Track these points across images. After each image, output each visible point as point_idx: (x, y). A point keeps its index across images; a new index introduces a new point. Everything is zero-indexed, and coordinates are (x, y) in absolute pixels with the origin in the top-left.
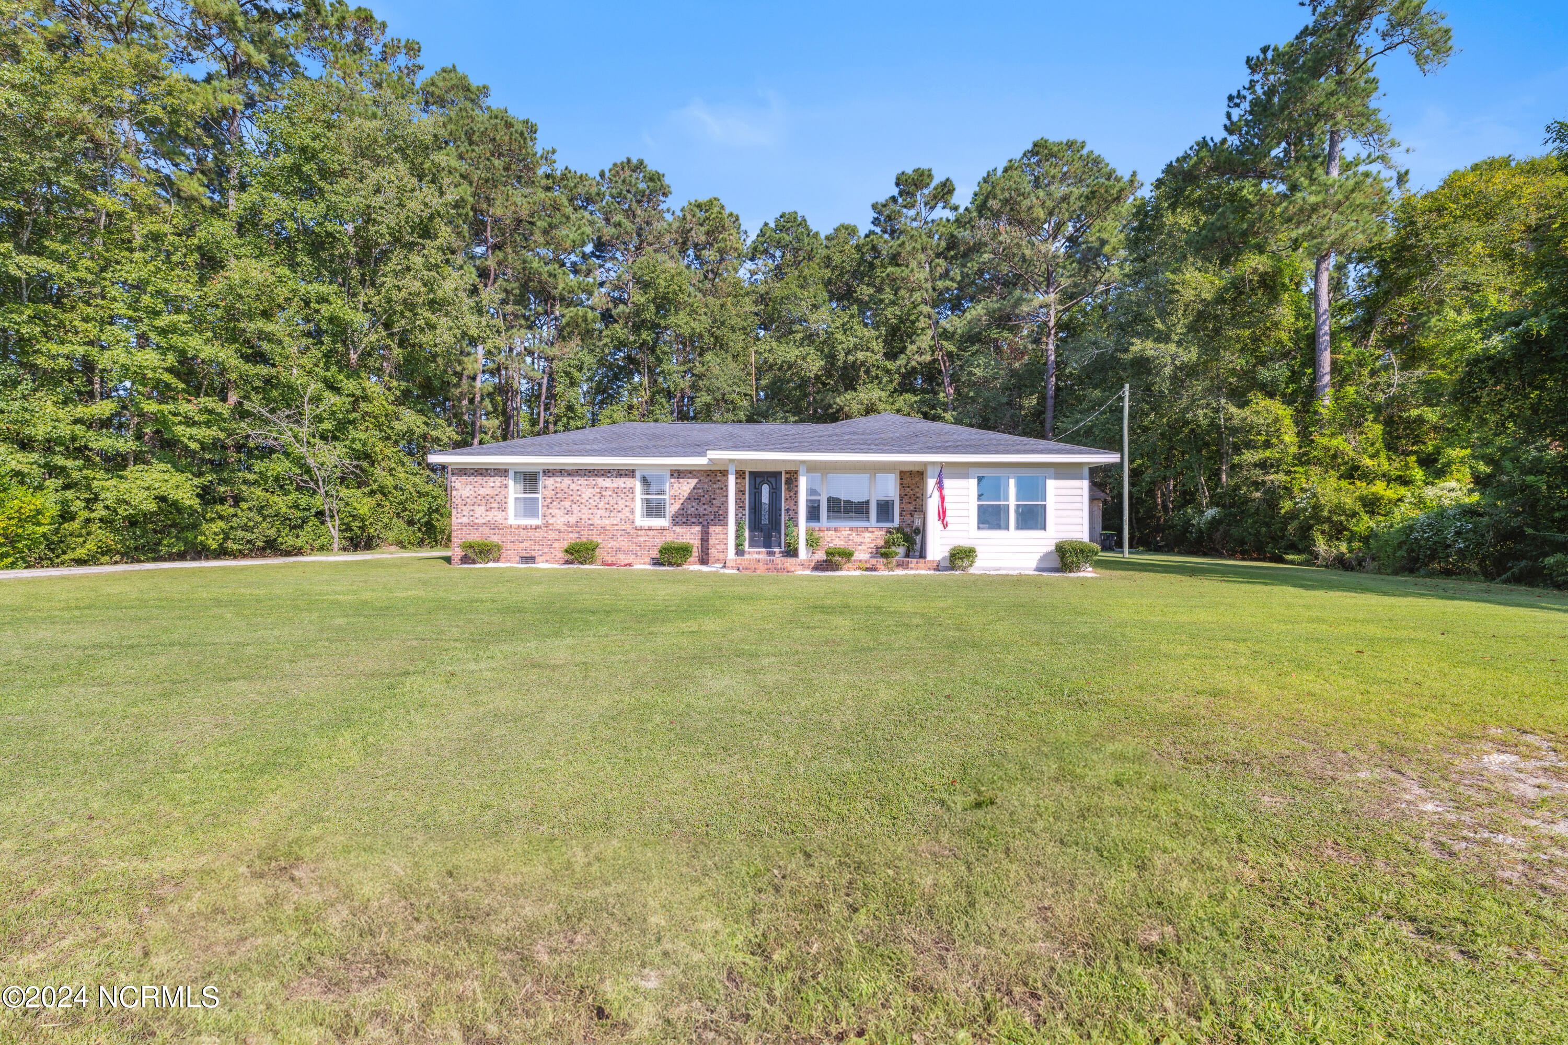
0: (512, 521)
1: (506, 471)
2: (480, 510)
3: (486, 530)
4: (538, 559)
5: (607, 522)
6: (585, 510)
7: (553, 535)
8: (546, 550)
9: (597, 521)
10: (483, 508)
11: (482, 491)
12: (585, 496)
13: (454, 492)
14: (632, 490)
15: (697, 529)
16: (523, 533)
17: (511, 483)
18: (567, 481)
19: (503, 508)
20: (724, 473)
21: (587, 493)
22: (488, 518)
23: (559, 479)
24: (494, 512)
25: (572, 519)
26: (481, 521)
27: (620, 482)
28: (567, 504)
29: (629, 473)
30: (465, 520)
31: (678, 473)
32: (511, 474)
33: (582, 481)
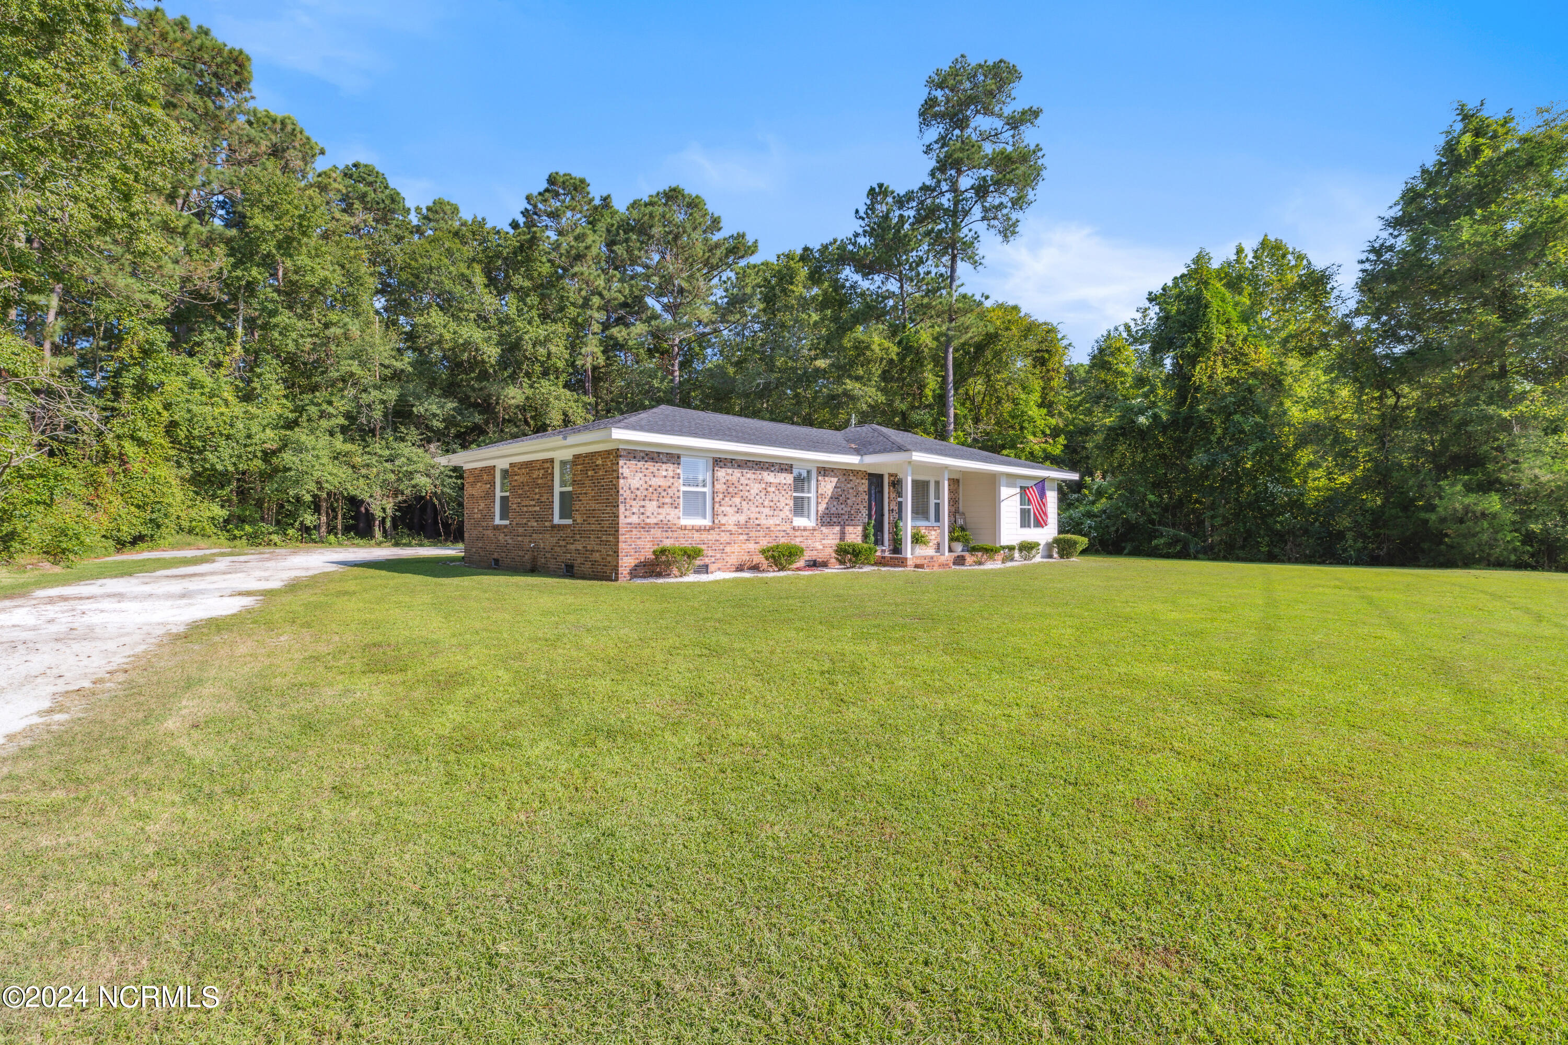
0: (684, 520)
2: (651, 506)
3: (657, 533)
4: (712, 567)
5: (771, 522)
6: (753, 509)
7: (725, 537)
8: (718, 556)
9: (763, 521)
10: (655, 503)
11: (655, 482)
12: (754, 491)
13: (621, 481)
16: (696, 535)
18: (737, 473)
21: (756, 488)
22: (661, 517)
23: (730, 471)
24: (667, 509)
25: (742, 519)
26: (652, 521)
27: (780, 477)
28: (737, 500)
29: (786, 468)
30: (634, 519)
31: (825, 471)
33: (750, 474)
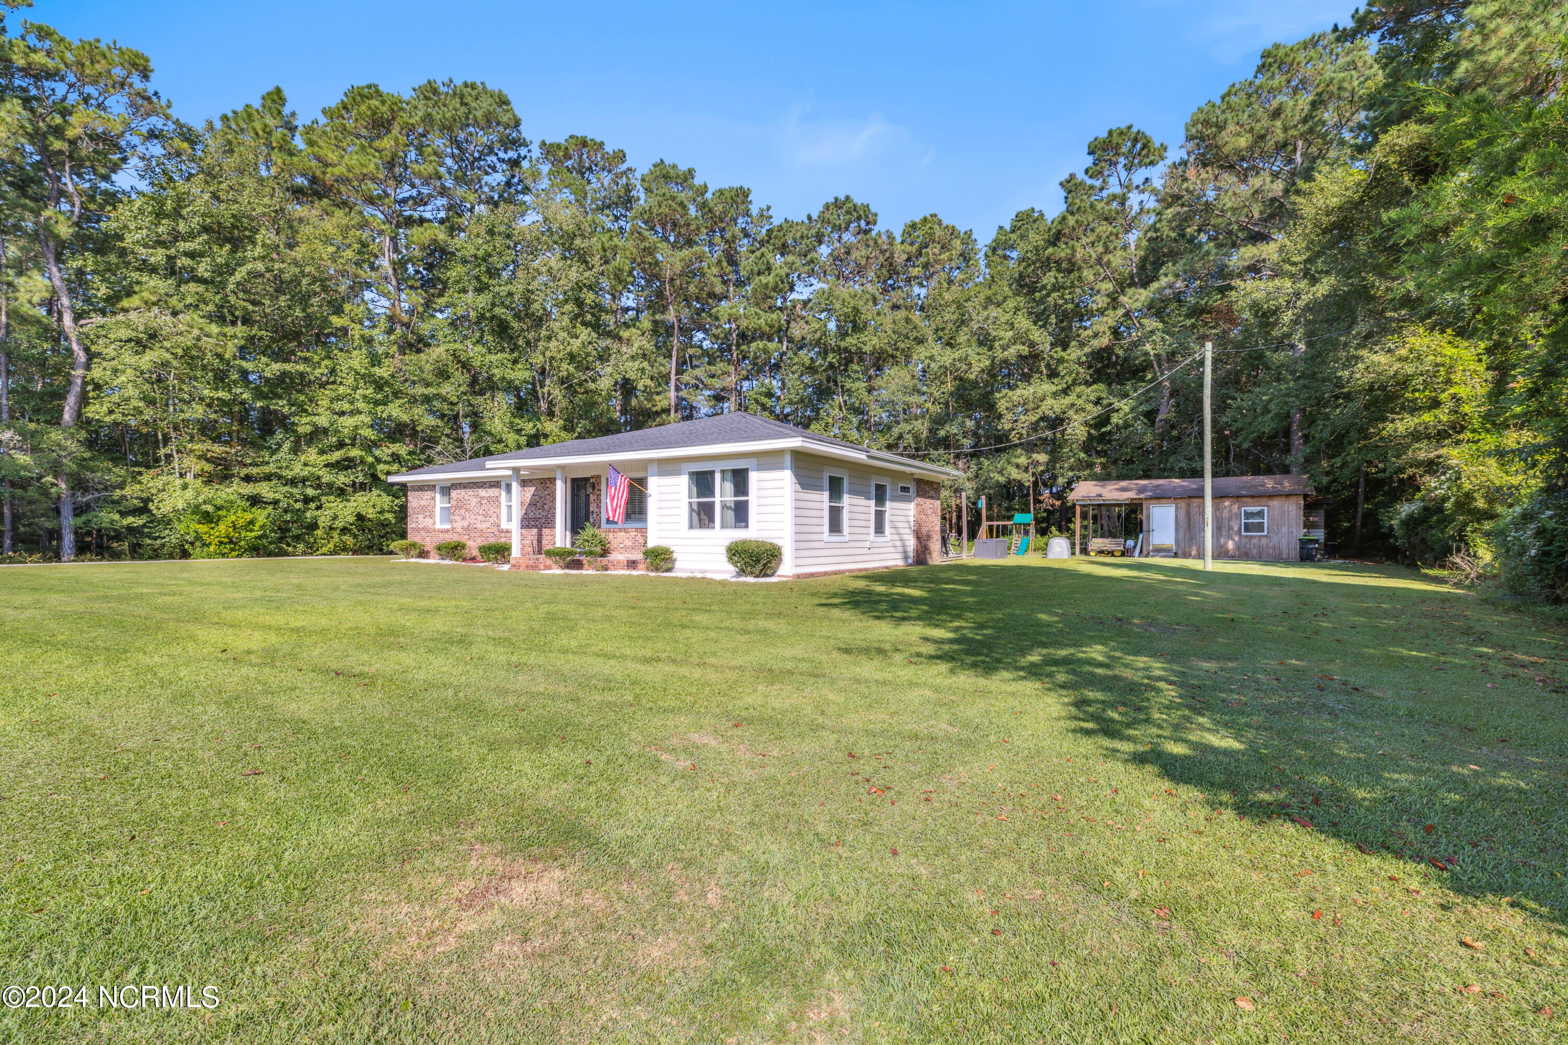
0: (438, 526)
1: (434, 486)
2: (417, 518)
10: (418, 516)
11: (424, 502)
13: (409, 504)
14: (497, 498)
15: (535, 531)
17: (438, 496)
18: (463, 492)
19: (432, 516)
20: (553, 480)
21: (474, 502)
23: (460, 491)
24: (429, 519)
25: (465, 524)
27: (492, 492)
28: (463, 511)
30: (414, 525)
32: (438, 488)
33: (470, 492)
